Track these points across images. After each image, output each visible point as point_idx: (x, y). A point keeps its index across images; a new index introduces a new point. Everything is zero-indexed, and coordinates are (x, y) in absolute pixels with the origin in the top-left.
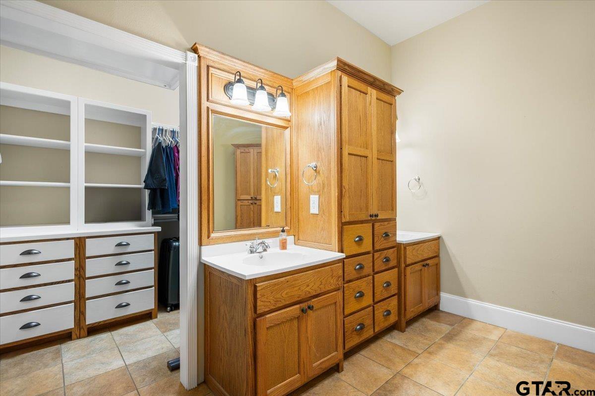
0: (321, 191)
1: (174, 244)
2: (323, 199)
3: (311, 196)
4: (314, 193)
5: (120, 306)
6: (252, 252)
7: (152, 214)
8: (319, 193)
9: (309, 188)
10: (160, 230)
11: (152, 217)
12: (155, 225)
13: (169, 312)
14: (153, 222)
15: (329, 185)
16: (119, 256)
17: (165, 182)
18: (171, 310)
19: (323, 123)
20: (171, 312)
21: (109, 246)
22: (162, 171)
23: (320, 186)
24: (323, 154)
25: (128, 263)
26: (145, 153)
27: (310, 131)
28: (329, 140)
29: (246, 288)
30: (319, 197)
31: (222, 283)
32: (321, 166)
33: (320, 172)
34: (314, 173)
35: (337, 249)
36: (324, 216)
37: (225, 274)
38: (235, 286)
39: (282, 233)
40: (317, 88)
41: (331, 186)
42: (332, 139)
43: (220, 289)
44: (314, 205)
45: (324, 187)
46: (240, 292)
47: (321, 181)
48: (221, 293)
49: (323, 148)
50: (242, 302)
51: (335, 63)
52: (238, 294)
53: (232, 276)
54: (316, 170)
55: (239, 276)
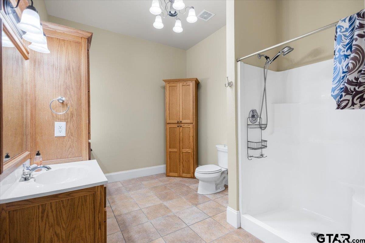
0: (69, 120)
2: (72, 125)
3: (56, 123)
4: (61, 120)
6: (26, 179)
9: (53, 116)
19: (71, 69)
23: (68, 115)
24: (72, 91)
27: (55, 70)
28: (79, 83)
29: (101, 192)
30: (67, 123)
31: (48, 207)
32: (70, 101)
33: (68, 105)
34: (61, 105)
35: (88, 158)
36: (72, 138)
37: (60, 196)
38: (79, 199)
39: (38, 156)
40: (64, 40)
41: (80, 116)
42: (83, 82)
43: (42, 217)
44: (60, 130)
45: (73, 117)
46: (88, 200)
47: (69, 112)
48: (44, 221)
49: (72, 89)
50: (93, 207)
51: (89, 35)
52: (84, 204)
53: (78, 191)
54: (63, 103)
55: (95, 187)
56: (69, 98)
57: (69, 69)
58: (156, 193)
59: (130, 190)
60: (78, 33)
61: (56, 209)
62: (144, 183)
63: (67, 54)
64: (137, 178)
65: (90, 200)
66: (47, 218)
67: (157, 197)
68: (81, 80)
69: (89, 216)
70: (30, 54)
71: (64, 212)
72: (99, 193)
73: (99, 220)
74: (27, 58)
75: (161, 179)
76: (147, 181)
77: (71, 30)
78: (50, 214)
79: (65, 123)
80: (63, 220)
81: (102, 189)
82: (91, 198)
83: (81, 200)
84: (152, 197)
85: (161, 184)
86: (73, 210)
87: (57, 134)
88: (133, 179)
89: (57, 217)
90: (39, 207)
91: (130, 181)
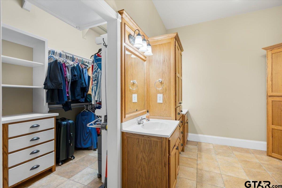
0: (164, 93)
1: (63, 123)
2: (166, 96)
3: (158, 95)
4: (160, 93)
5: (33, 169)
6: (139, 124)
7: (48, 105)
8: (163, 93)
9: (157, 91)
10: (58, 115)
11: (48, 107)
12: (50, 112)
13: (61, 166)
14: (49, 110)
15: (170, 89)
16: (32, 134)
17: (61, 85)
18: (62, 164)
19: (166, 61)
20: (62, 165)
21: (26, 128)
22: (59, 78)
23: (164, 90)
24: (166, 75)
25: (38, 139)
26: (43, 66)
27: (157, 64)
28: (170, 69)
29: (165, 142)
30: (163, 95)
31: (140, 141)
32: (165, 81)
33: (164, 83)
34: (160, 84)
35: (174, 119)
36: (166, 104)
37: (145, 136)
38: (154, 142)
39: (148, 113)
40: (162, 44)
41: (170, 90)
42: (171, 69)
43: (138, 145)
44: (160, 99)
45: (166, 91)
46: (158, 145)
47: (164, 88)
48: (139, 147)
49: (166, 73)
50: (161, 150)
51: (175, 35)
52: (156, 146)
53: (153, 137)
54: (161, 83)
55: (162, 137)
56: (164, 80)
57: (164, 61)
58: (245, 167)
59: (218, 154)
60: (169, 36)
61: (143, 143)
62: (236, 153)
63: (164, 52)
64: (229, 146)
65: (160, 145)
66: (140, 146)
67: (244, 171)
68: (171, 67)
69: (159, 155)
70: (147, 58)
71: (146, 146)
72: (164, 142)
73: (164, 161)
74: (145, 61)
75: (258, 156)
76: (240, 152)
77: (165, 36)
78: (141, 145)
79: (162, 95)
80: (147, 151)
81: (166, 141)
82: (160, 144)
83: (154, 143)
84: (238, 169)
85: (257, 161)
86: (151, 147)
87: (158, 101)
88: (226, 146)
89: (144, 148)
90: (137, 139)
91: (222, 147)
